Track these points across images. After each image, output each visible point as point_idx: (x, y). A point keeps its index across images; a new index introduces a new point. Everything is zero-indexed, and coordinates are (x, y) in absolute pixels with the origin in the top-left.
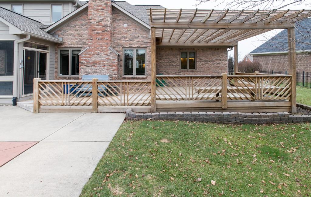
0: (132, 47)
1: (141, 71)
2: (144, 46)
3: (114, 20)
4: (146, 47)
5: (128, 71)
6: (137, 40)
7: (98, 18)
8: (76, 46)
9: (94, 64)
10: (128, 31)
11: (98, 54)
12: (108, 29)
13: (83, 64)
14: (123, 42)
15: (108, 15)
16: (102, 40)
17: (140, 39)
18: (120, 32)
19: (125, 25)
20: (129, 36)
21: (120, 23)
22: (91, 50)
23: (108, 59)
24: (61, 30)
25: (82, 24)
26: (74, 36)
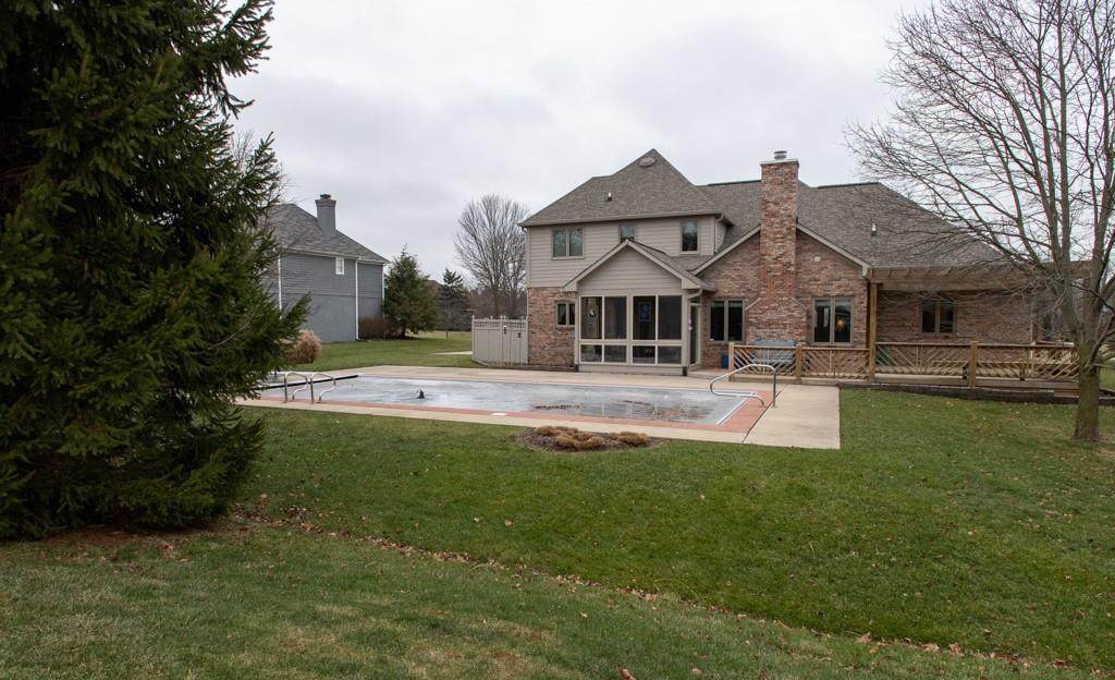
0: (828, 296)
1: (843, 335)
2: (851, 293)
3: (798, 251)
4: (853, 296)
5: (821, 334)
6: (837, 283)
7: (775, 253)
8: (737, 295)
9: (769, 324)
10: (822, 269)
11: (775, 308)
12: (792, 269)
13: (751, 324)
14: (813, 287)
15: (790, 245)
16: (782, 286)
17: (844, 281)
18: (808, 271)
19: (817, 259)
20: (823, 277)
21: (809, 256)
22: (764, 303)
23: (791, 317)
24: (712, 271)
25: (745, 260)
26: (733, 279)
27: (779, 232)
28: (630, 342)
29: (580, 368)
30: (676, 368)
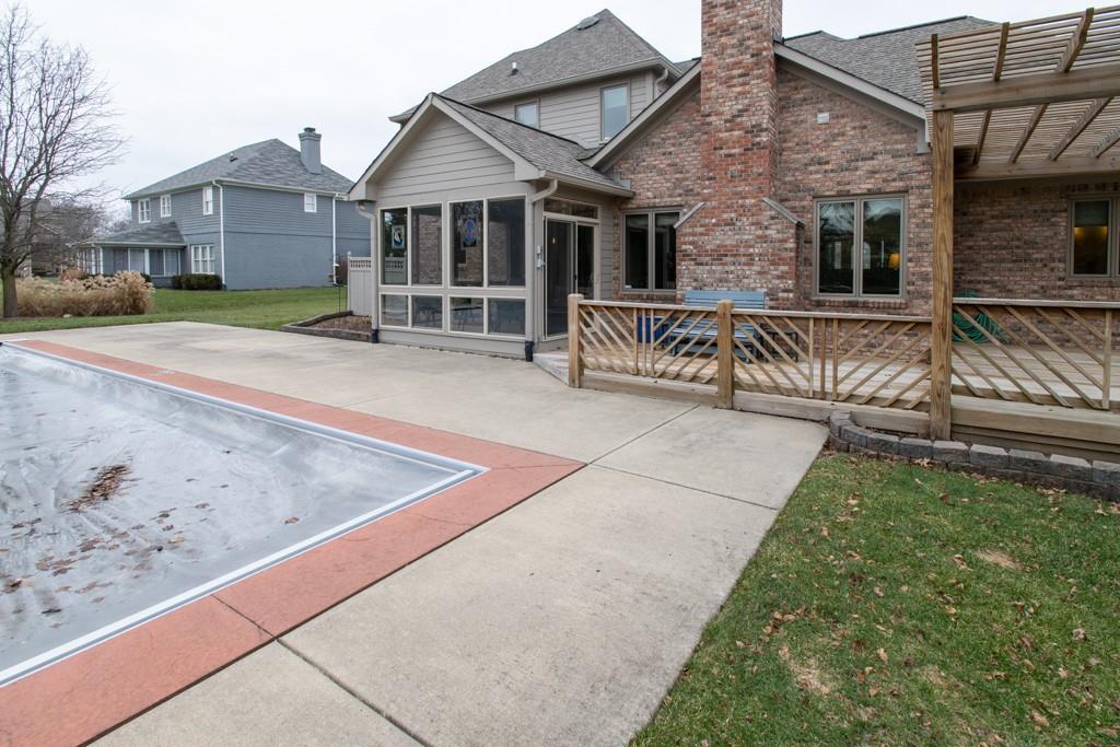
0: (848, 194)
1: (883, 279)
2: (899, 184)
3: (782, 106)
4: (905, 191)
5: (834, 279)
6: (868, 166)
7: (730, 108)
8: (667, 200)
9: (719, 255)
10: (834, 137)
11: (731, 223)
12: (764, 138)
13: (686, 255)
14: (815, 179)
15: (761, 90)
16: (743, 175)
17: (884, 161)
18: (804, 145)
19: (823, 117)
20: (836, 154)
21: (805, 113)
22: (710, 213)
23: (764, 239)
24: (625, 159)
25: (682, 134)
26: (661, 172)
27: (737, 64)
28: (446, 291)
29: (383, 336)
30: (514, 343)
